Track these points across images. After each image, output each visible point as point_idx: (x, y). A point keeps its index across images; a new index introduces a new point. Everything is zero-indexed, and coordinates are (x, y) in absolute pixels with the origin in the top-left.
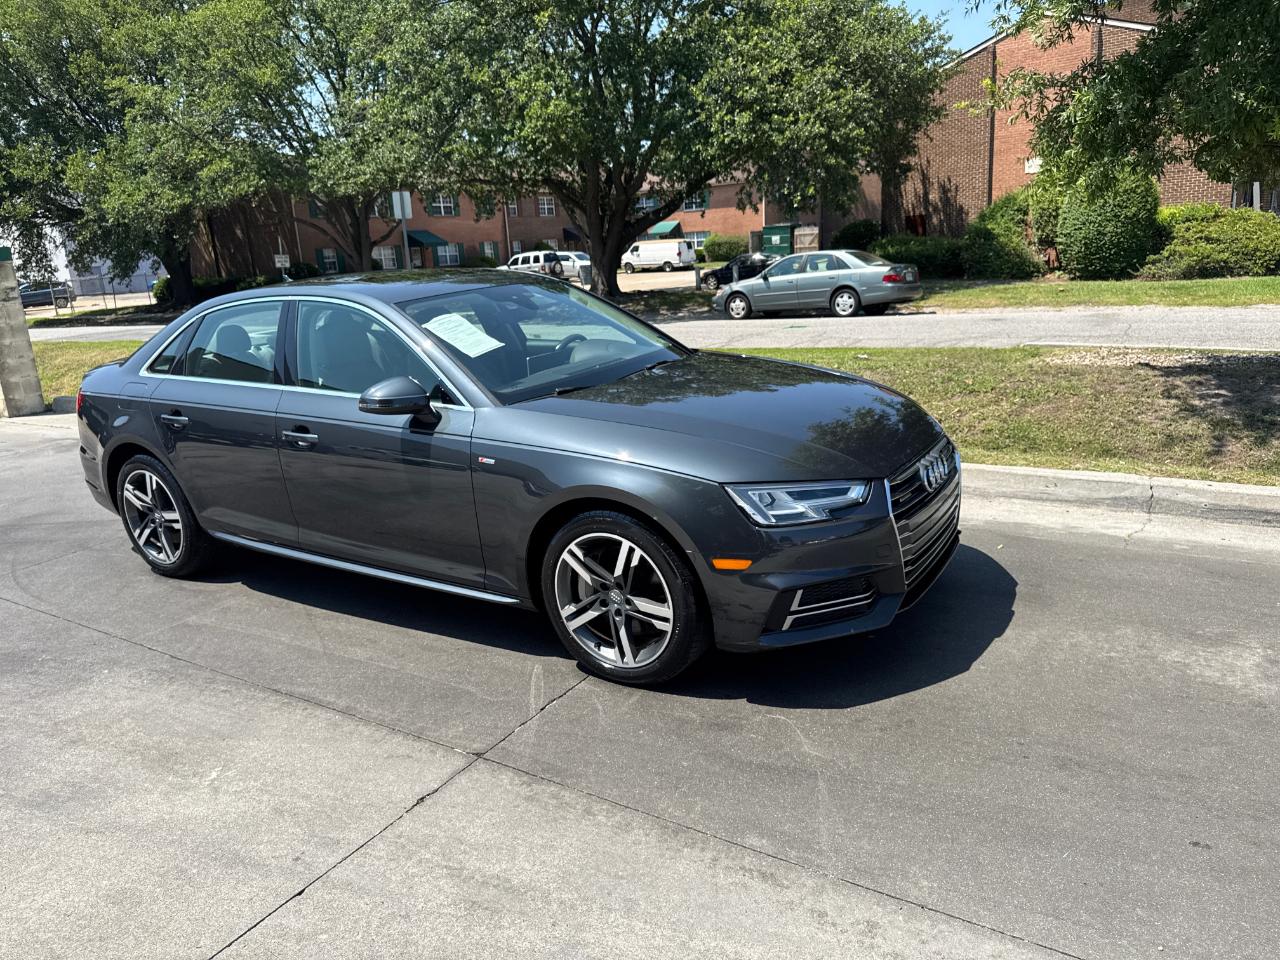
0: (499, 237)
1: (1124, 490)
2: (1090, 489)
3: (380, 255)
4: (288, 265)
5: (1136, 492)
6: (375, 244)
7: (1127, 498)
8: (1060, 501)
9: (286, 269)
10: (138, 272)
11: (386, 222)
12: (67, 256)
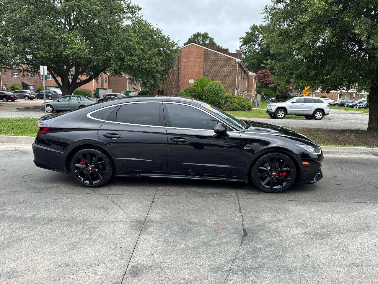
1: (368, 150)
2: (362, 151)
5: (370, 151)
7: (369, 152)
8: (357, 153)
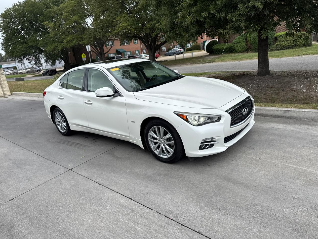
0: (139, 49)
3: (111, 55)
4: (85, 60)
6: (105, 53)
9: (85, 61)
10: (56, 63)
11: (107, 48)
12: (44, 60)
